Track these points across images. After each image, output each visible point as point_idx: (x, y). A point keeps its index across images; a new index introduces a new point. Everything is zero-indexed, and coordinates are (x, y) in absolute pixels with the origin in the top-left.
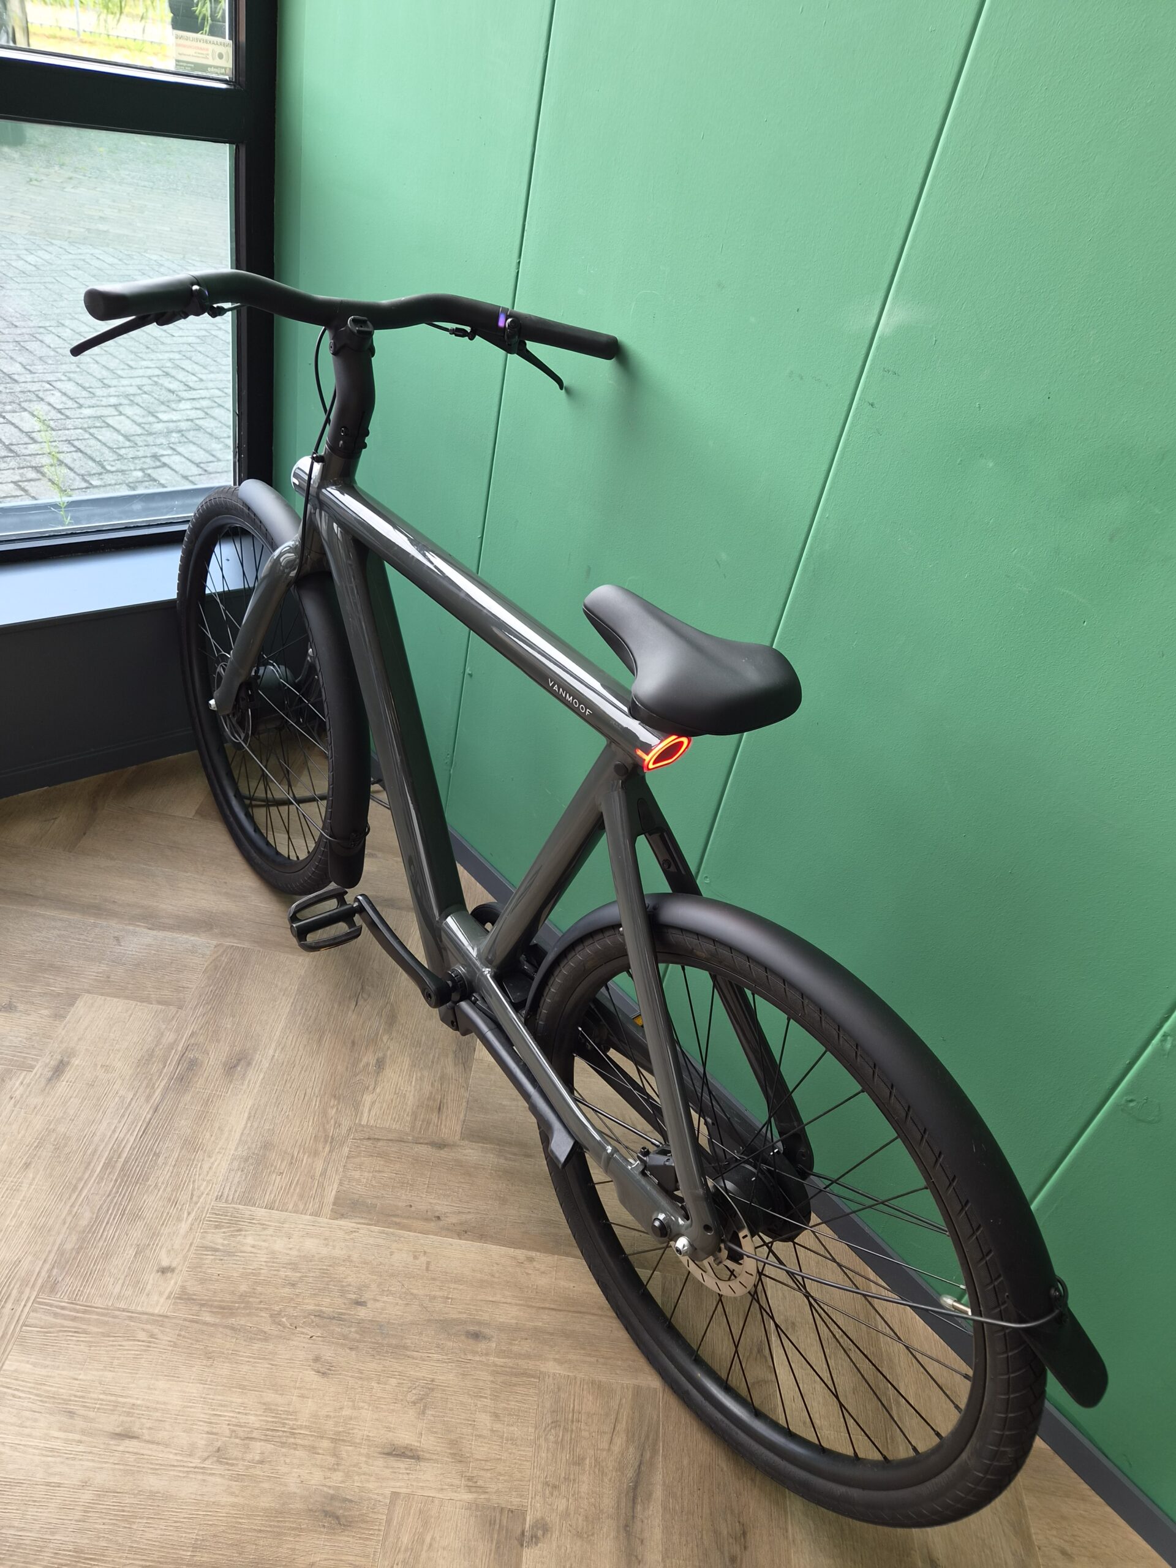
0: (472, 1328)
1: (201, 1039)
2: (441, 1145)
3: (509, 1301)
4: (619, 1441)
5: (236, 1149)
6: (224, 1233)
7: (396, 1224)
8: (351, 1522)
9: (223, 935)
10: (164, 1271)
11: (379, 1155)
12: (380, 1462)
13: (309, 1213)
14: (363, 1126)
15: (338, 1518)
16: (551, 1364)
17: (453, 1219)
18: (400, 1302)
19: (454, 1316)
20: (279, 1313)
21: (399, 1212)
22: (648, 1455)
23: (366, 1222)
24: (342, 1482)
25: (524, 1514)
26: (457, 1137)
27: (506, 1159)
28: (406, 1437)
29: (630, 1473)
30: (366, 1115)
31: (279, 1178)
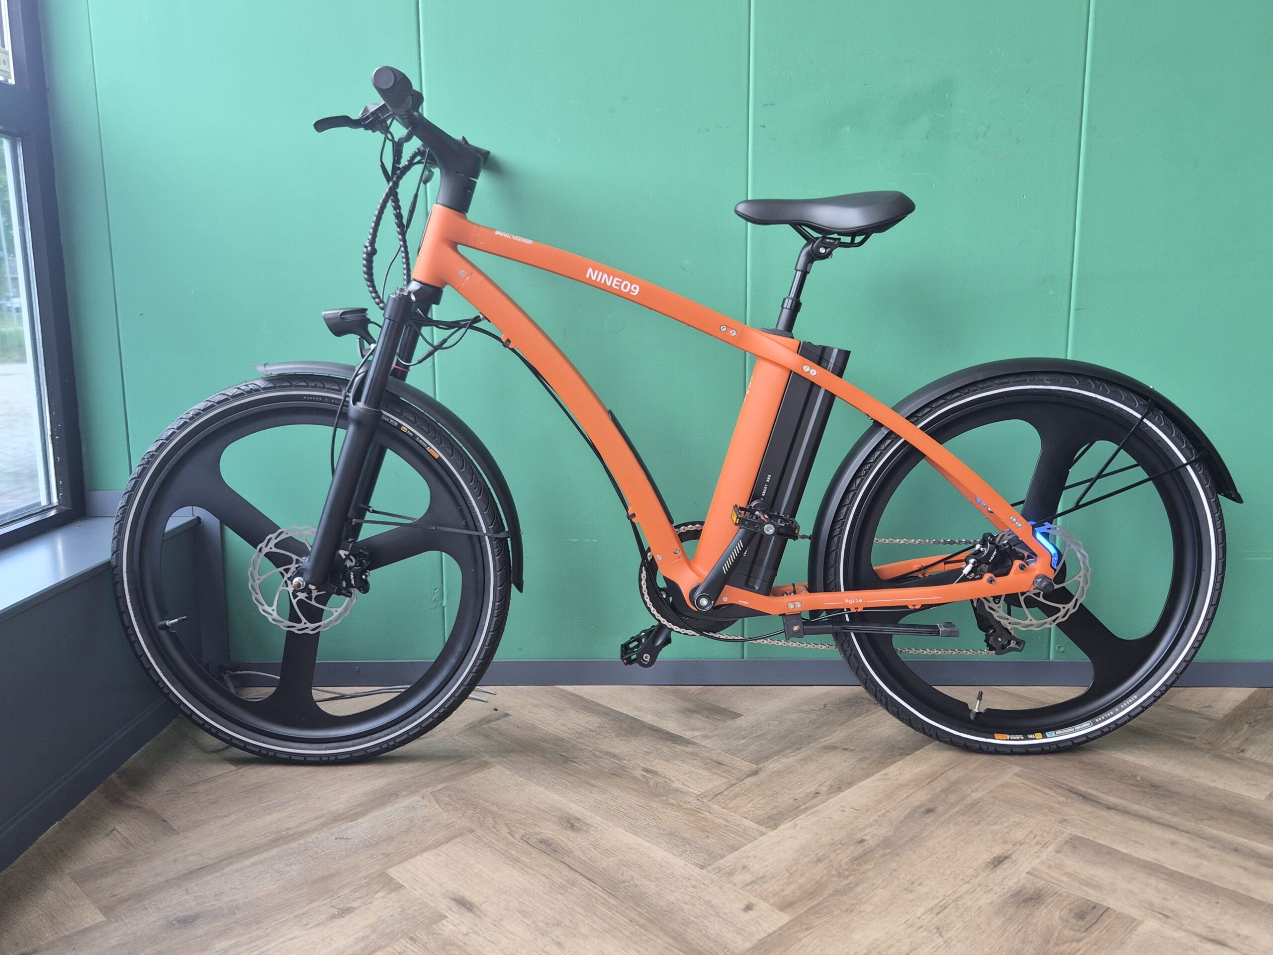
0: (922, 809)
1: (522, 832)
2: (755, 773)
3: (911, 792)
4: (1047, 791)
5: (662, 848)
6: (740, 873)
7: (806, 809)
8: (1038, 895)
9: (416, 792)
10: (749, 908)
11: (736, 796)
12: (998, 871)
13: (758, 836)
14: (700, 795)
15: (1031, 899)
16: (974, 794)
17: (824, 789)
18: (875, 827)
19: (906, 812)
20: (839, 873)
21: (797, 805)
22: (1065, 787)
23: (791, 818)
24: (1004, 889)
25: (1075, 835)
26: (755, 766)
27: (793, 756)
28: (987, 856)
29: (1074, 796)
30: (691, 790)
31: (710, 838)
